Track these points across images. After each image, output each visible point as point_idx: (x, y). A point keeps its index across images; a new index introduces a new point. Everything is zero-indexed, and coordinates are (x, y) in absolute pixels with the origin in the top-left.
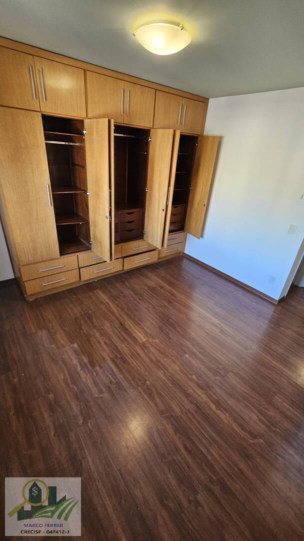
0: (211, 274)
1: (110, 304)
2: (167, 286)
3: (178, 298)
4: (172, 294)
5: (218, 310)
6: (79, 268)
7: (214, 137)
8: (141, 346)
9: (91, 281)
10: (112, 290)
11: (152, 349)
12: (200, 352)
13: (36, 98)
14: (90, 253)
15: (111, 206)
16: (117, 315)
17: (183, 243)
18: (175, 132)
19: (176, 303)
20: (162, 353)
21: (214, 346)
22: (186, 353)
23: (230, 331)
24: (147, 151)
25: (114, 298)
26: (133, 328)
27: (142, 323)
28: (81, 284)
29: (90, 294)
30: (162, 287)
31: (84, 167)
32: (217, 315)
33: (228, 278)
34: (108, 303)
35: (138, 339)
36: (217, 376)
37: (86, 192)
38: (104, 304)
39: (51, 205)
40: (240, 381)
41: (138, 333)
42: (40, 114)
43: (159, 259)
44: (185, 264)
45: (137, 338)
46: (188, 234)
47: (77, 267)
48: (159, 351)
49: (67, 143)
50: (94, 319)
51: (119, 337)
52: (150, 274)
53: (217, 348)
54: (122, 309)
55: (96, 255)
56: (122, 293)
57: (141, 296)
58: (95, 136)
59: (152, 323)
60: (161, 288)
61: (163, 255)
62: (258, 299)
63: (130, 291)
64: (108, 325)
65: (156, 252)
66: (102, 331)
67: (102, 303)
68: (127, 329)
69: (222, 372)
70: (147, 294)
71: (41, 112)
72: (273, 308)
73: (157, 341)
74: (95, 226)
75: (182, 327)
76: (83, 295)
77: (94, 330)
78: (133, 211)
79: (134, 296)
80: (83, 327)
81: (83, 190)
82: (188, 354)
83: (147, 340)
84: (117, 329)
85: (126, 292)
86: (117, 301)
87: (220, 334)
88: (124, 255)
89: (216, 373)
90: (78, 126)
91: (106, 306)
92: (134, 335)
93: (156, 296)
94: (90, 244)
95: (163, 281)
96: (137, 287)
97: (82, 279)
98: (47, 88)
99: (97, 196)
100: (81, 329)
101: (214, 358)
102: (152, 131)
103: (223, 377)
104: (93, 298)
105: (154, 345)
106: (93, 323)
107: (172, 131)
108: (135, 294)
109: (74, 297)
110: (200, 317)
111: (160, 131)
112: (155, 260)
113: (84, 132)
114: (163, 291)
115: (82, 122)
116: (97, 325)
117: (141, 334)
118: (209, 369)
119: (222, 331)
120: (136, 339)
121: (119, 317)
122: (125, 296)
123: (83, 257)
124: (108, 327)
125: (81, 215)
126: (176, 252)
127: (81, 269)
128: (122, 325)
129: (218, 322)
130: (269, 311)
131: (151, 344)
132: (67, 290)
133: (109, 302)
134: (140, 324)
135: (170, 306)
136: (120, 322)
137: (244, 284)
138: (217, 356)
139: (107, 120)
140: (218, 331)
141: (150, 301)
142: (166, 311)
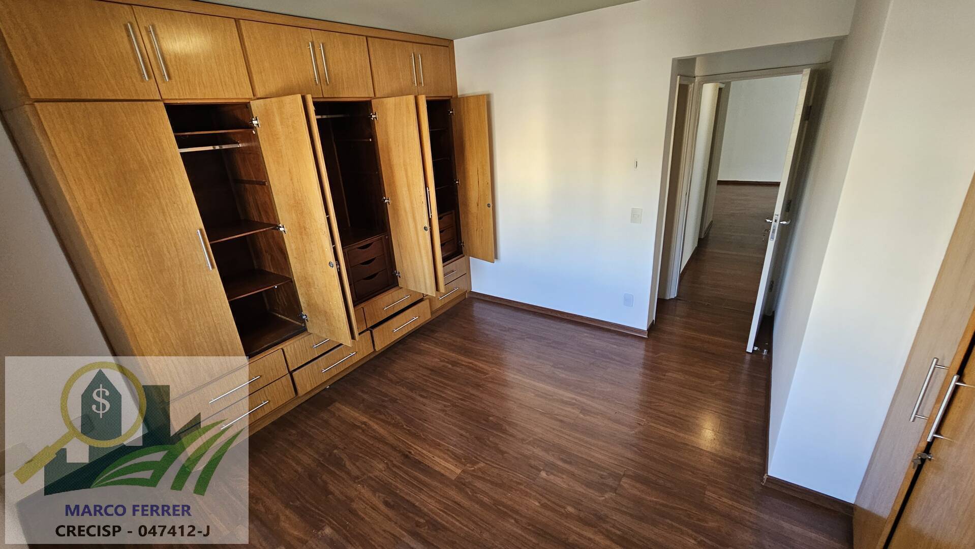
0: (528, 317)
1: (371, 423)
2: (463, 358)
3: (491, 374)
4: (477, 371)
5: (561, 374)
6: (291, 373)
7: (477, 97)
8: (456, 486)
9: (317, 391)
10: (365, 396)
11: (479, 484)
12: (562, 460)
13: (149, 77)
14: (306, 338)
15: (333, 242)
16: (391, 439)
17: (467, 275)
18: (416, 99)
19: (490, 385)
20: (496, 485)
21: (580, 440)
22: (540, 471)
23: (597, 406)
24: (373, 135)
25: (374, 410)
26: (430, 455)
27: (443, 439)
28: (300, 401)
29: (325, 416)
30: (455, 362)
31: (264, 184)
32: (564, 384)
33: (559, 315)
34: (365, 423)
35: (447, 474)
36: (606, 492)
37: (276, 227)
38: (359, 427)
39: (213, 267)
40: (644, 487)
41: (443, 463)
42: (162, 104)
43: (432, 313)
44: (479, 310)
45: (443, 472)
46: (470, 257)
47: (287, 372)
48: (492, 483)
49: (217, 147)
50: (348, 464)
51: (409, 483)
52: (425, 346)
53: (587, 442)
54: (396, 425)
55: (319, 337)
56: (386, 395)
57: (423, 390)
58: (279, 127)
59: (461, 435)
60: (453, 366)
61: (438, 305)
62: (617, 337)
63: (400, 388)
64: (381, 466)
65: (425, 304)
66: (373, 483)
67: (354, 427)
68: (420, 462)
69: (610, 482)
70: (432, 383)
71: (162, 100)
72: (643, 345)
73: (482, 465)
74: (309, 285)
75: (517, 425)
76: (311, 423)
77: (355, 485)
78: (368, 242)
79: (410, 394)
80: (331, 488)
81: (270, 225)
82: (543, 470)
83: (463, 471)
84: (398, 468)
85: (394, 391)
86: (380, 413)
87: (581, 416)
88: (369, 325)
89: (601, 487)
90: (238, 113)
91: (363, 431)
92: (437, 469)
93: (450, 383)
94: (303, 321)
95: (454, 351)
96: (410, 376)
97: (301, 392)
98: (167, 57)
99: (302, 230)
100: (327, 492)
101: (590, 461)
102: (374, 102)
103: (614, 490)
104: (333, 421)
105: (480, 474)
106: (348, 473)
107: (411, 98)
108: (411, 390)
109: (294, 432)
110: (537, 395)
111: (391, 101)
112: (428, 316)
113: (255, 122)
114: (459, 369)
115: (246, 106)
116: (358, 473)
117: (448, 462)
118: (589, 484)
119: (584, 411)
120: (443, 475)
121: (395, 443)
122: (394, 401)
123: (294, 348)
124: (381, 471)
125: (272, 271)
126: (459, 294)
127: (294, 374)
128: (406, 456)
129: (573, 396)
130: (638, 352)
131: (472, 475)
132: (273, 423)
133: (365, 420)
134: (439, 445)
135: (482, 392)
136: (400, 451)
137: (587, 319)
138: (593, 457)
139: (299, 97)
140: (577, 412)
141: (443, 395)
142: (479, 404)
